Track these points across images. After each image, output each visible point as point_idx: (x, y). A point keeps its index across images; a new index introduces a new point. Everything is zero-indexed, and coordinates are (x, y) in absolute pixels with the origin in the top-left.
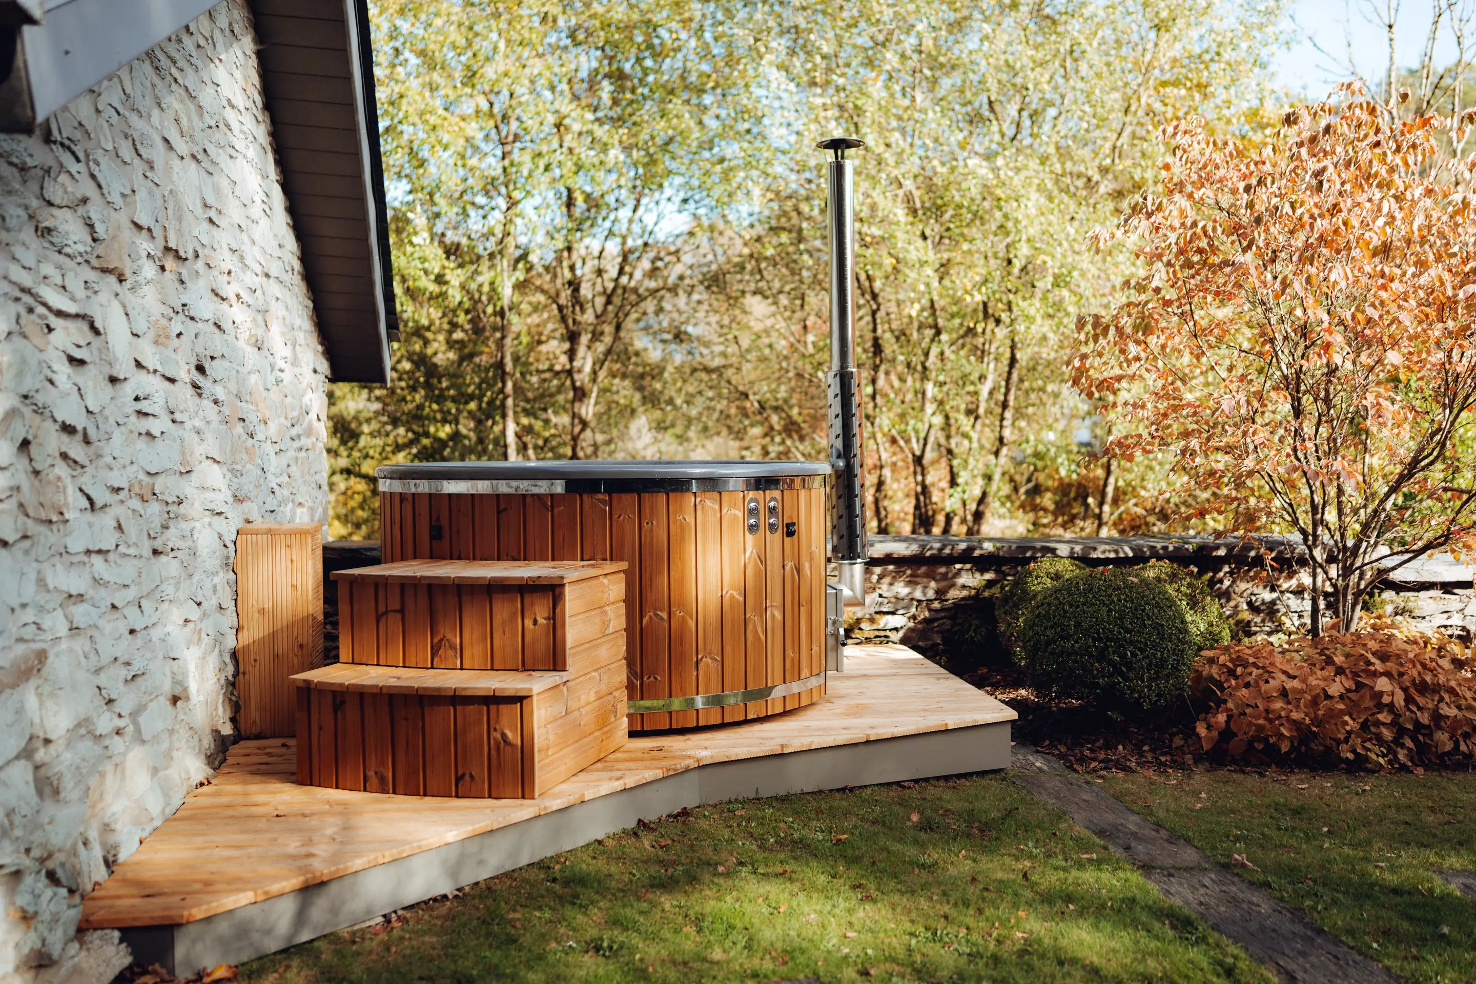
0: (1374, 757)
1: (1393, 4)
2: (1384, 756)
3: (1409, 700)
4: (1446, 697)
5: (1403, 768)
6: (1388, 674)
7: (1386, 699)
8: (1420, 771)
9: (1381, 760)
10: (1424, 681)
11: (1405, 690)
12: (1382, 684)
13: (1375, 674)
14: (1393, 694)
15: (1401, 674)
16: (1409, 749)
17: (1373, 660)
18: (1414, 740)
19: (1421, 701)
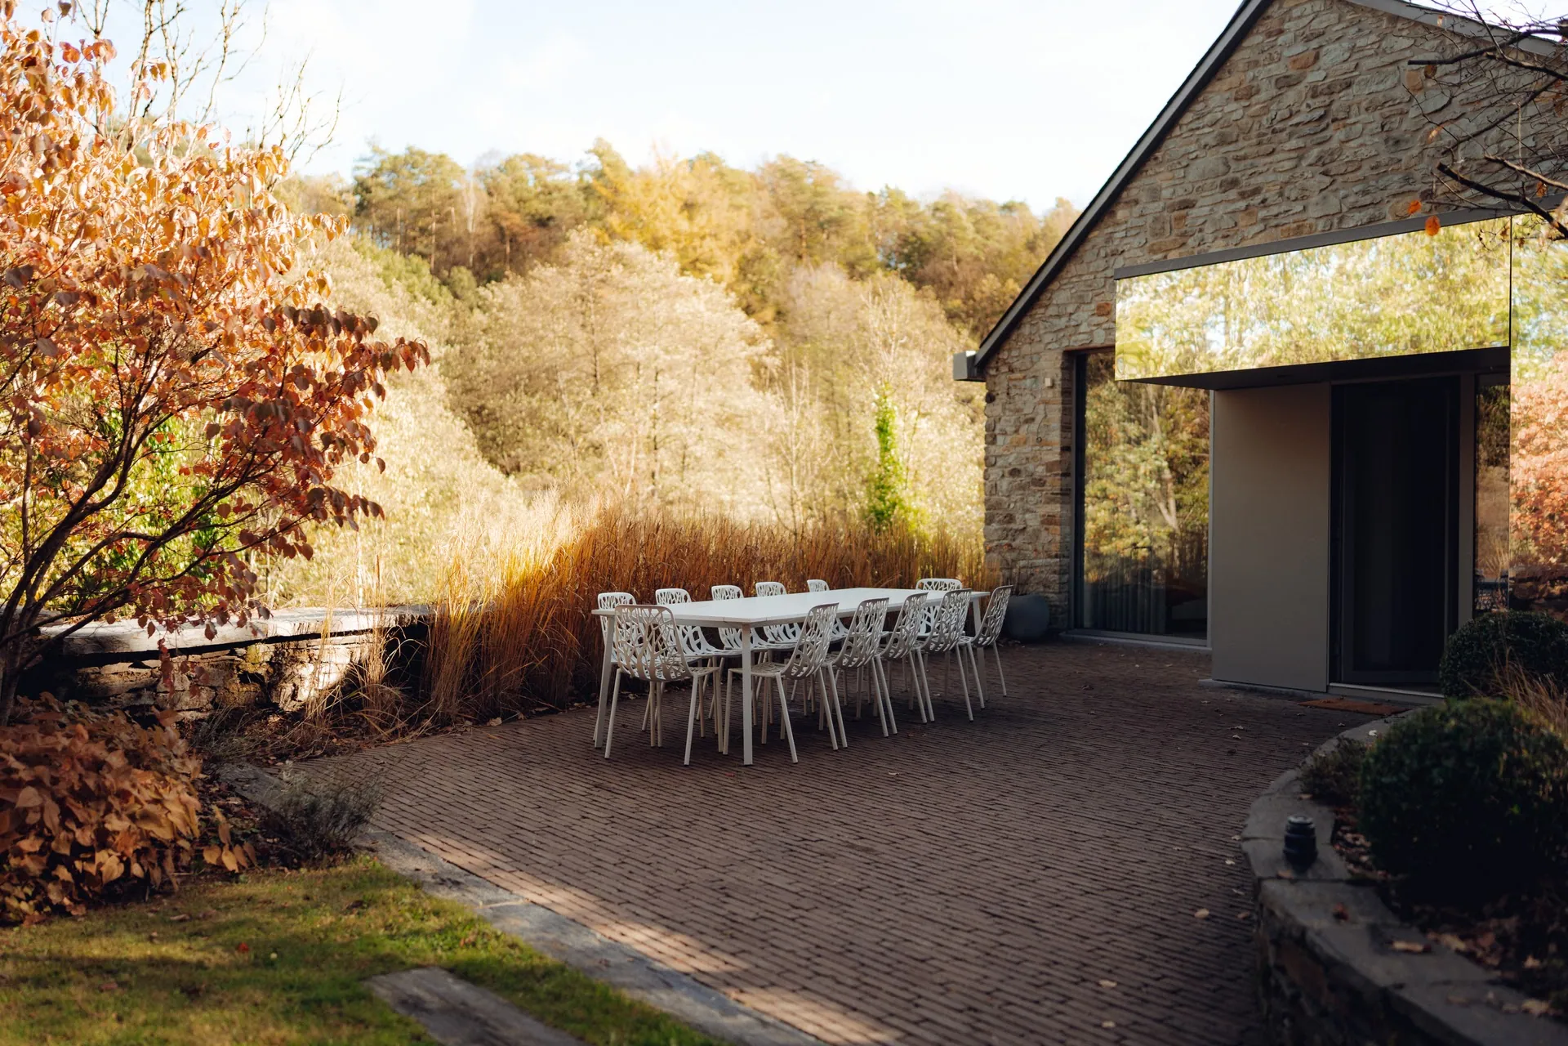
0: (14, 903)
1: (101, 7)
2: (28, 899)
3: (66, 814)
4: (116, 804)
5: (60, 911)
6: (37, 783)
7: (32, 818)
8: (80, 911)
9: (24, 906)
10: (85, 786)
11: (60, 802)
12: (28, 797)
13: (20, 785)
14: (42, 809)
15: (55, 781)
16: (65, 884)
17: (15, 764)
18: (71, 869)
19: (81, 814)
